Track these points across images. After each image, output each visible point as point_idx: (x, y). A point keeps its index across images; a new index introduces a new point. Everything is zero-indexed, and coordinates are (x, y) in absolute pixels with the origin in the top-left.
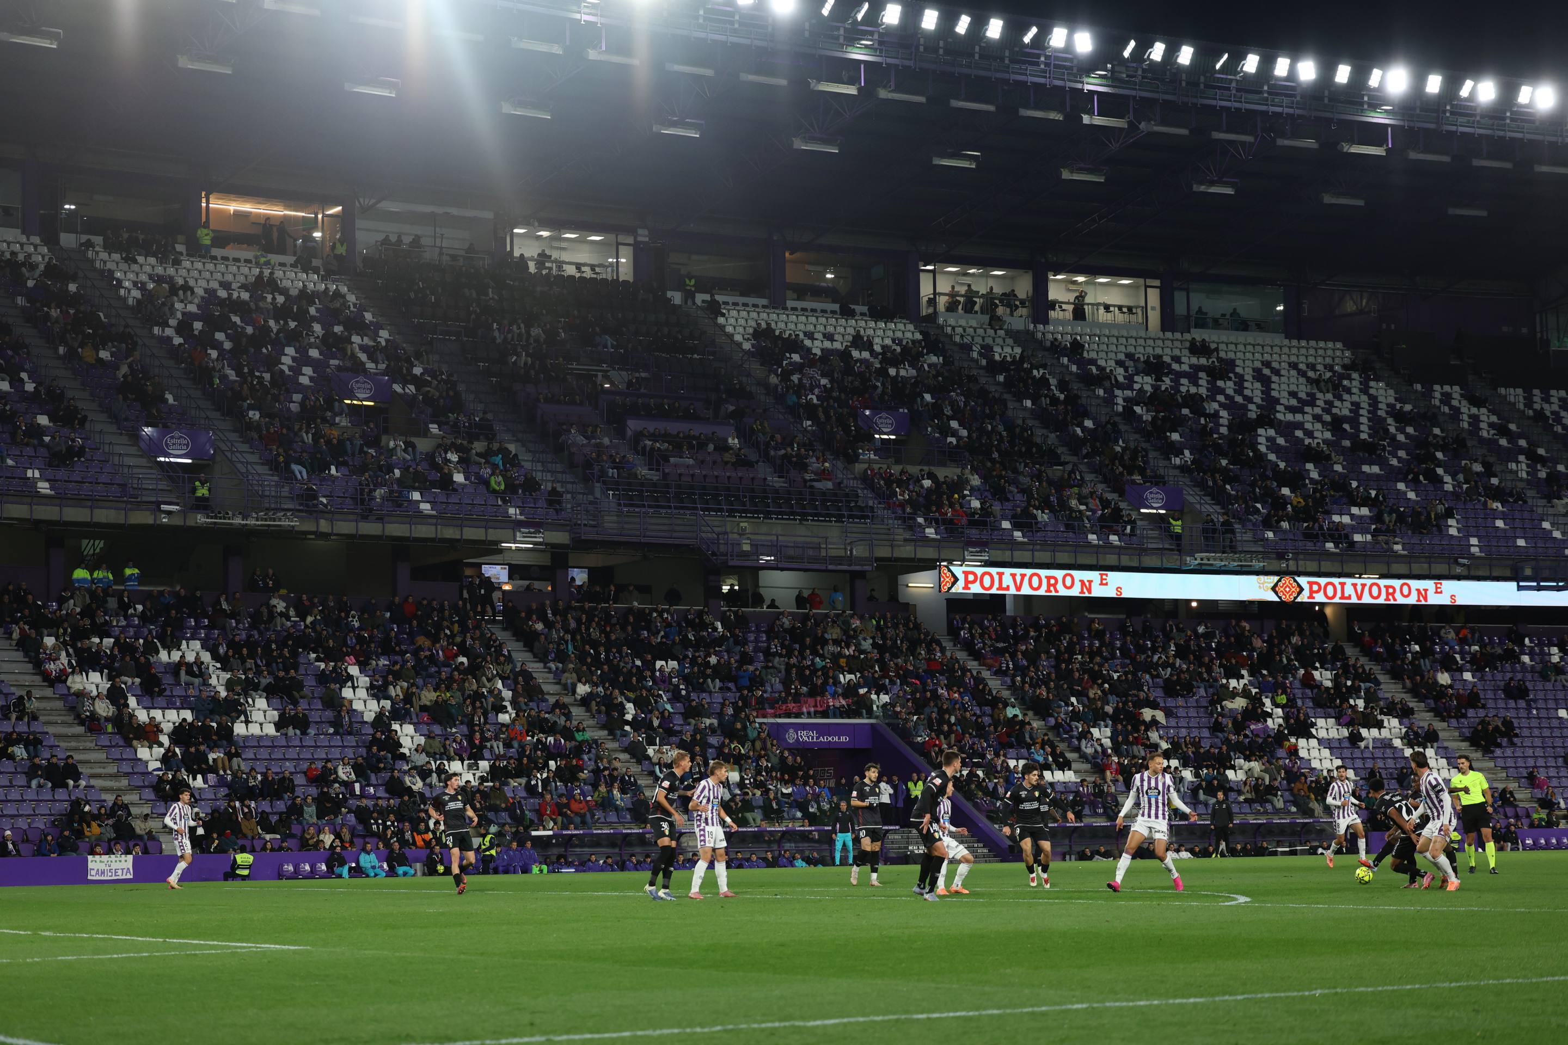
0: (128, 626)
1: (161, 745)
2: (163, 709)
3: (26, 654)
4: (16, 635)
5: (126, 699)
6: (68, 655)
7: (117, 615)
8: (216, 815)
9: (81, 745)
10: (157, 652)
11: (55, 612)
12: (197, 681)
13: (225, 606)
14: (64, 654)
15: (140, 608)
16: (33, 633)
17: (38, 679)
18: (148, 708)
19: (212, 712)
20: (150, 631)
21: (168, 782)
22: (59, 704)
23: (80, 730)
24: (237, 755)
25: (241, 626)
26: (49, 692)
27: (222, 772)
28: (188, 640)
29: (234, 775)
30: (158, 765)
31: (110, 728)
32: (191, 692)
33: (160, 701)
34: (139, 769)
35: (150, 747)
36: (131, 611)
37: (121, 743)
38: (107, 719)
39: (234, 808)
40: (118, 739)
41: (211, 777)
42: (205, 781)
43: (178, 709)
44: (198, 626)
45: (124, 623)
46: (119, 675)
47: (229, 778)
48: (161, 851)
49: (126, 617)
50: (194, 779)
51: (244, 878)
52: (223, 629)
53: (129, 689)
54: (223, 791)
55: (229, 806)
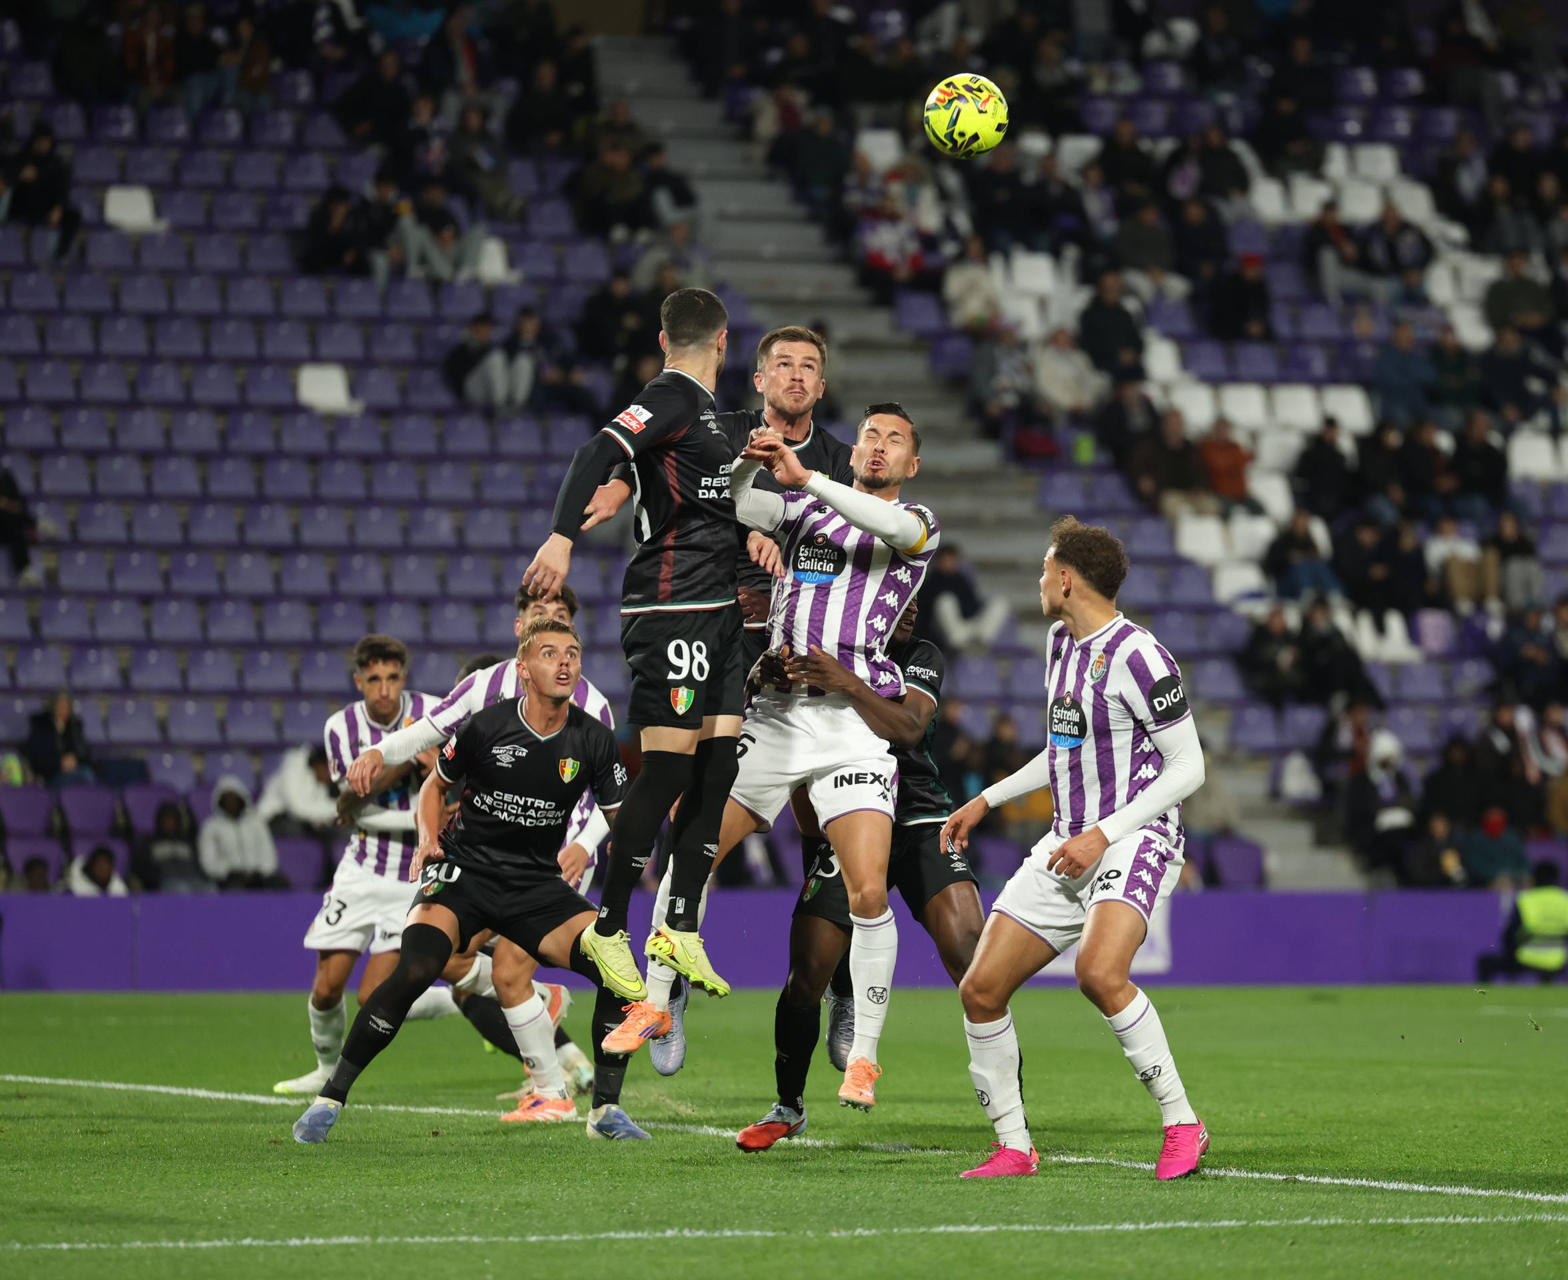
0: (1149, 93)
1: (1256, 509)
2: (1268, 383)
3: (801, 192)
4: (767, 124)
5: (1138, 347)
6: (944, 196)
7: (1107, 56)
8: (1458, 755)
9: (988, 508)
10: (1242, 184)
11: (891, 46)
12: (1383, 289)
13: (1478, 25)
14: (927, 196)
15: (1185, 30)
16: (818, 119)
17: (840, 280)
18: (1215, 382)
19: (1434, 396)
20: (1221, 116)
21: (1286, 637)
22: (914, 367)
23: (983, 454)
24: (1522, 548)
25: (1534, 97)
26: (877, 324)
27: (1465, 607)
28: (1351, 143)
29: (1514, 619)
30: (1251, 578)
31: (1085, 449)
32: (1366, 326)
33: (1258, 357)
34: (1188, 592)
35: (1225, 516)
36: (1154, 43)
37: (1125, 502)
38: (1078, 418)
39: (1511, 732)
40: (1111, 488)
41: (1434, 624)
42: (1414, 635)
43: (1318, 383)
44: (1387, 98)
45: (1128, 84)
46: (1117, 264)
47: (1495, 628)
48: (1260, 877)
49: (1141, 63)
50: (1380, 628)
51: (1546, 976)
52: (1473, 106)
53: (1150, 313)
54: (1474, 674)
55: (1496, 724)
